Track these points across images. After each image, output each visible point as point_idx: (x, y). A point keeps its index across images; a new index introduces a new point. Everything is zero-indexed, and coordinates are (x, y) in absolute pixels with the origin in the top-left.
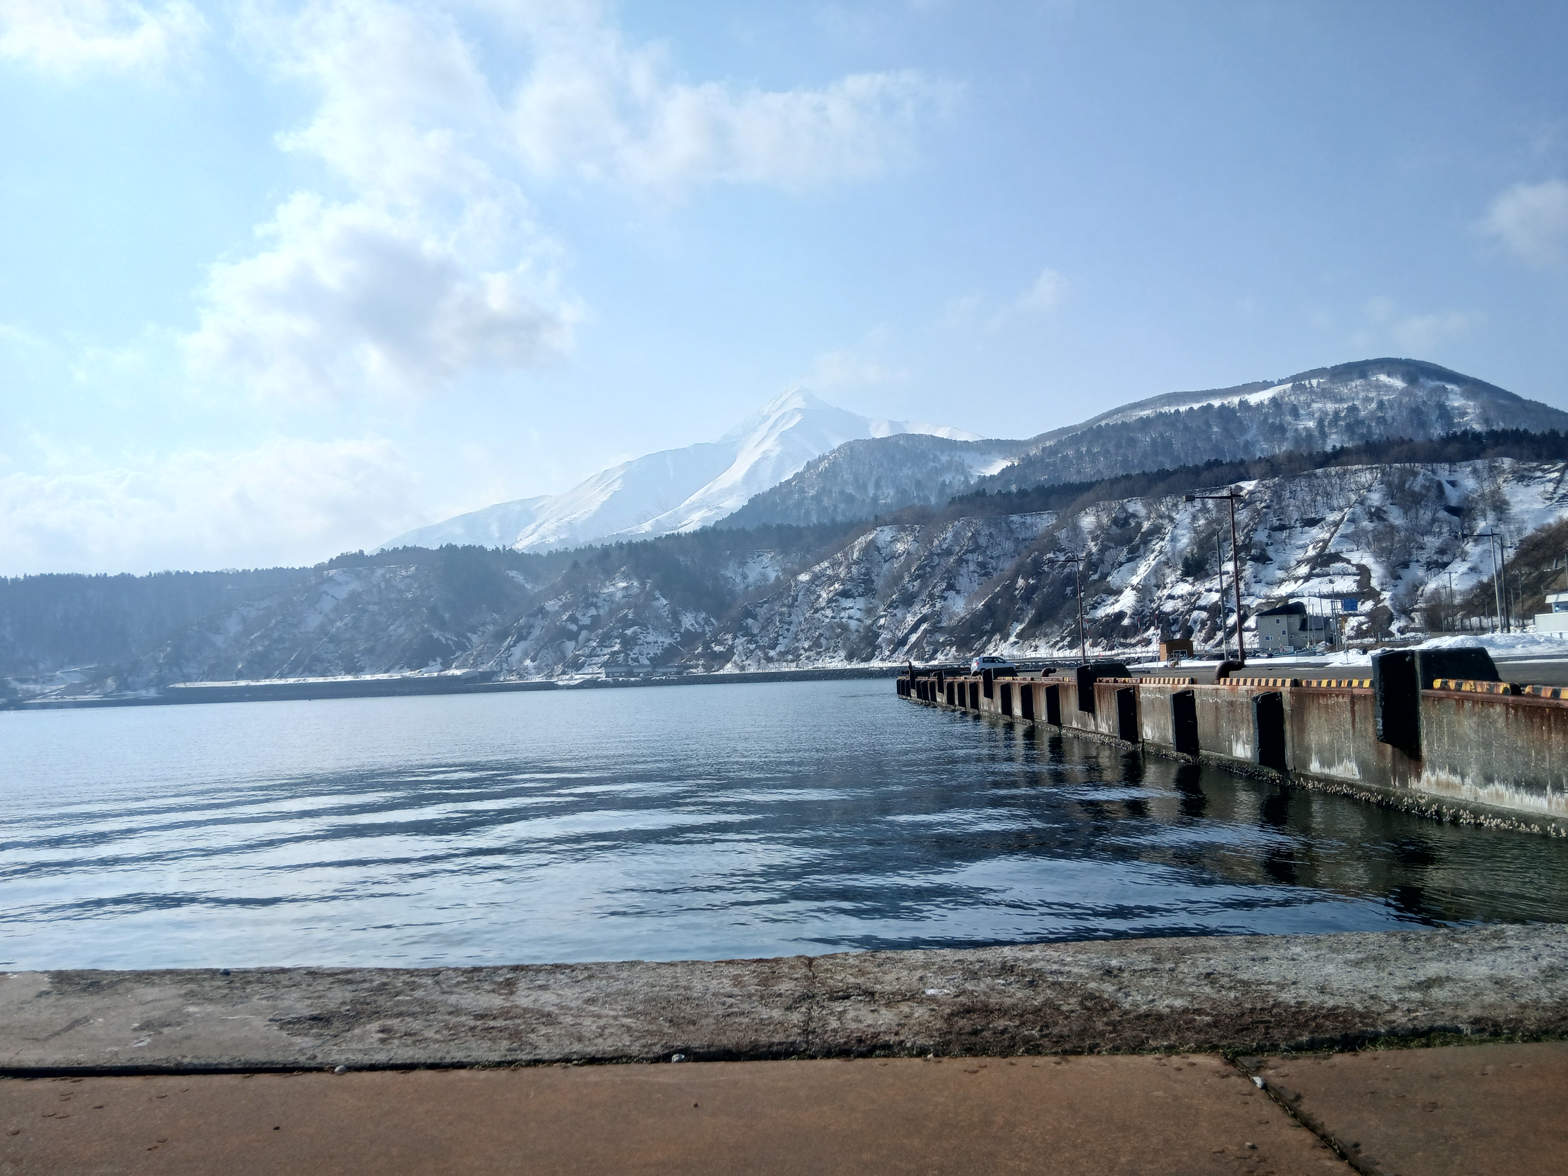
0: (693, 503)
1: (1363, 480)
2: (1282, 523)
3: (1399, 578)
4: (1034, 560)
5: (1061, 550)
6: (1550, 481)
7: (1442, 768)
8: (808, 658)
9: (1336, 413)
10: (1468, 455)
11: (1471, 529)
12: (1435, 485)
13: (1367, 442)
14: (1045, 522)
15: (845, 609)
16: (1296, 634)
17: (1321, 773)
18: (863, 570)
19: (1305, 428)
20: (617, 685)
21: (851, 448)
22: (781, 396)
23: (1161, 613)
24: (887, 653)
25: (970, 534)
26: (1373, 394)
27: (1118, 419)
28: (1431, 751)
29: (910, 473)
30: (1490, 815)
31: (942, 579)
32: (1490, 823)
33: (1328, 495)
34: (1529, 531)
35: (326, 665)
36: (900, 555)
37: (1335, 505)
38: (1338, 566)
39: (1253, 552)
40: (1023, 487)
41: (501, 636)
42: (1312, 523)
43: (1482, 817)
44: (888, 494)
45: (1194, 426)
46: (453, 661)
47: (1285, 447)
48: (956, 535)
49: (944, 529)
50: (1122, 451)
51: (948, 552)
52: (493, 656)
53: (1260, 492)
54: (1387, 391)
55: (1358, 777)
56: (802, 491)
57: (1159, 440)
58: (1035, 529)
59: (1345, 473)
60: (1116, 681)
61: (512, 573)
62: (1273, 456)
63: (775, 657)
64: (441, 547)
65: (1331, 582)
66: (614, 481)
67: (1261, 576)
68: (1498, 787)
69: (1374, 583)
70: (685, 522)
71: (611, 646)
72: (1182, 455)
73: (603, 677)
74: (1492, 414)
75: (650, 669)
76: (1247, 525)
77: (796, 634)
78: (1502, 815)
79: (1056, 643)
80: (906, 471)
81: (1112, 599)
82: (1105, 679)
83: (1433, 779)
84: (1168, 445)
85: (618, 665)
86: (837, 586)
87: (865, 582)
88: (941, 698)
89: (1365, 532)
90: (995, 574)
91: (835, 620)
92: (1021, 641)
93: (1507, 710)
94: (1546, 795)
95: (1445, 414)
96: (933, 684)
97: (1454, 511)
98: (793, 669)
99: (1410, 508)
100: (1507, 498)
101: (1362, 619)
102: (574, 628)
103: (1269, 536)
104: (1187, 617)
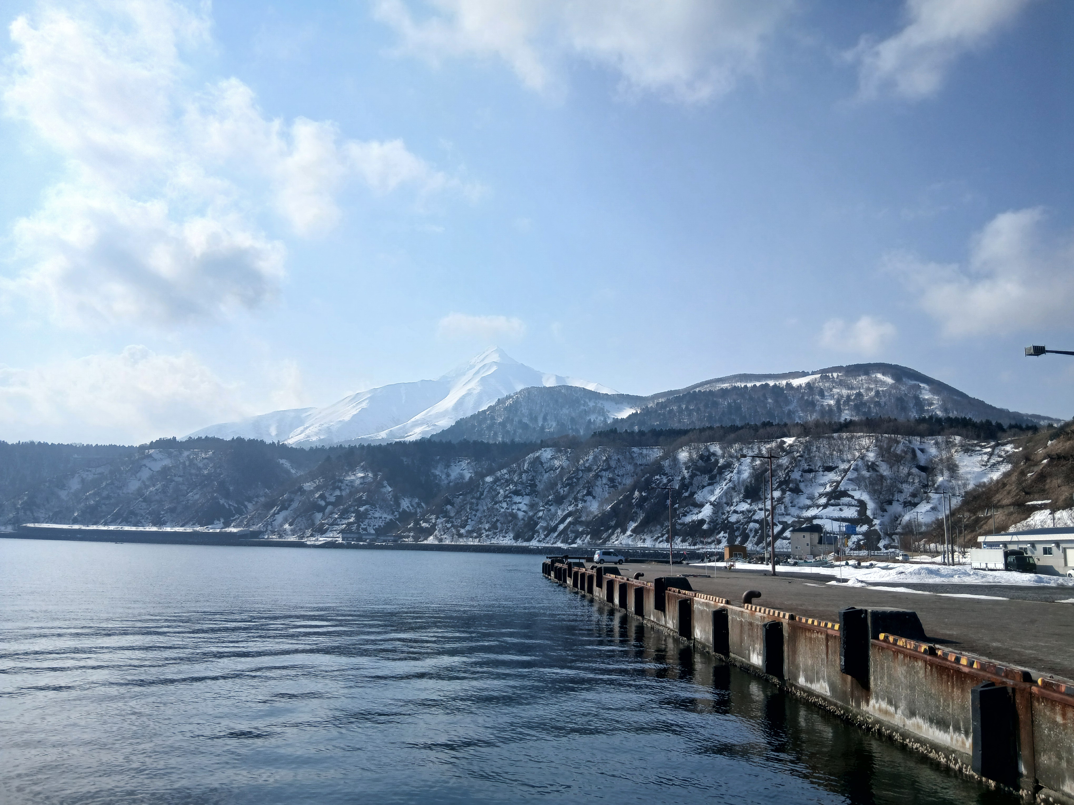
0: (417, 421)
1: (864, 443)
2: (810, 467)
3: (884, 511)
4: (646, 479)
5: (665, 474)
6: (985, 453)
7: (883, 699)
8: (487, 536)
9: (848, 397)
10: (932, 433)
11: (934, 482)
12: (910, 451)
13: (867, 418)
14: (656, 453)
15: (515, 503)
16: (815, 546)
17: (806, 686)
18: (530, 478)
19: (828, 404)
20: (349, 546)
21: (528, 391)
22: (484, 353)
23: (729, 522)
24: (543, 537)
25: (604, 458)
26: (872, 386)
27: (707, 388)
28: (876, 685)
29: (567, 412)
30: (913, 740)
31: (584, 488)
32: (912, 745)
33: (840, 451)
34: (970, 487)
35: (139, 518)
36: (556, 469)
37: (845, 459)
38: (845, 500)
39: (791, 485)
40: (643, 429)
41: (269, 506)
42: (830, 469)
43: (908, 740)
44: (552, 426)
45: (756, 397)
46: (233, 521)
47: (815, 416)
48: (595, 458)
49: (587, 453)
50: (709, 410)
51: (589, 469)
52: (262, 519)
53: (797, 445)
54: (882, 385)
55: (828, 694)
56: (493, 418)
57: (733, 404)
58: (648, 458)
59: (852, 438)
60: (679, 592)
61: (282, 461)
62: (806, 423)
63: (465, 534)
64: (233, 439)
65: (841, 510)
66: (363, 401)
67: (795, 502)
68: (918, 720)
69: (869, 513)
70: (410, 434)
71: (349, 519)
72: (748, 416)
73: (340, 540)
74: (949, 406)
75: (374, 537)
76: (788, 467)
77: (481, 518)
78: (922, 742)
79: (658, 538)
80: (565, 411)
81: (696, 511)
82: (673, 589)
83: (877, 706)
84: (738, 408)
85: (351, 532)
86: (511, 487)
87: (531, 485)
88: (569, 581)
89: (864, 478)
90: (620, 487)
91: (508, 511)
92: (634, 535)
93: (926, 665)
94: (949, 732)
95: (919, 403)
96: (565, 570)
97: (923, 469)
98: (476, 544)
99: (894, 465)
100: (957, 463)
101: (860, 537)
102: (323, 503)
103: (802, 476)
104: (746, 526)
